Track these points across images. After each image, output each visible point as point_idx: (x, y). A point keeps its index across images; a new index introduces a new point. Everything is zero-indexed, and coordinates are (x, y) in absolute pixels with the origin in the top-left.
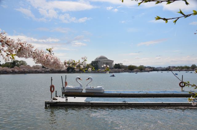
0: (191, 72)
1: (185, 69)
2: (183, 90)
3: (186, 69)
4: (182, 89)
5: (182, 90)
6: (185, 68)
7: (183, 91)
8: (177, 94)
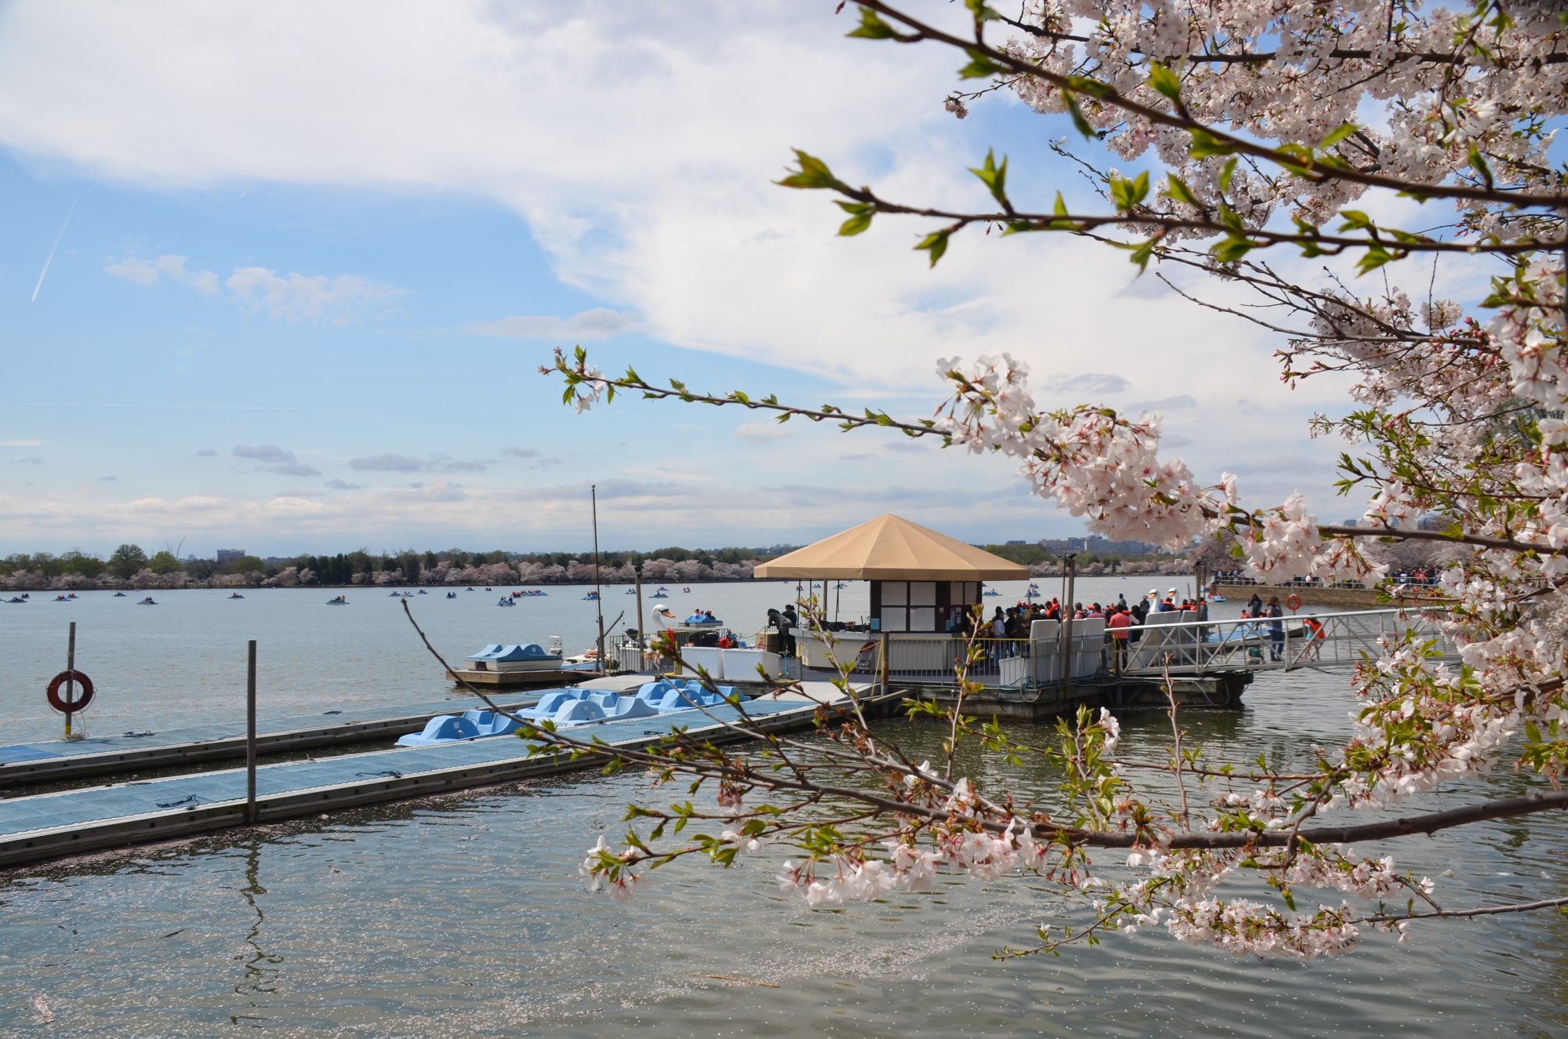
0: (149, 601)
1: (67, 578)
2: (75, 730)
3: (80, 578)
4: (69, 723)
5: (68, 731)
6: (70, 571)
7: (79, 739)
8: (32, 768)
